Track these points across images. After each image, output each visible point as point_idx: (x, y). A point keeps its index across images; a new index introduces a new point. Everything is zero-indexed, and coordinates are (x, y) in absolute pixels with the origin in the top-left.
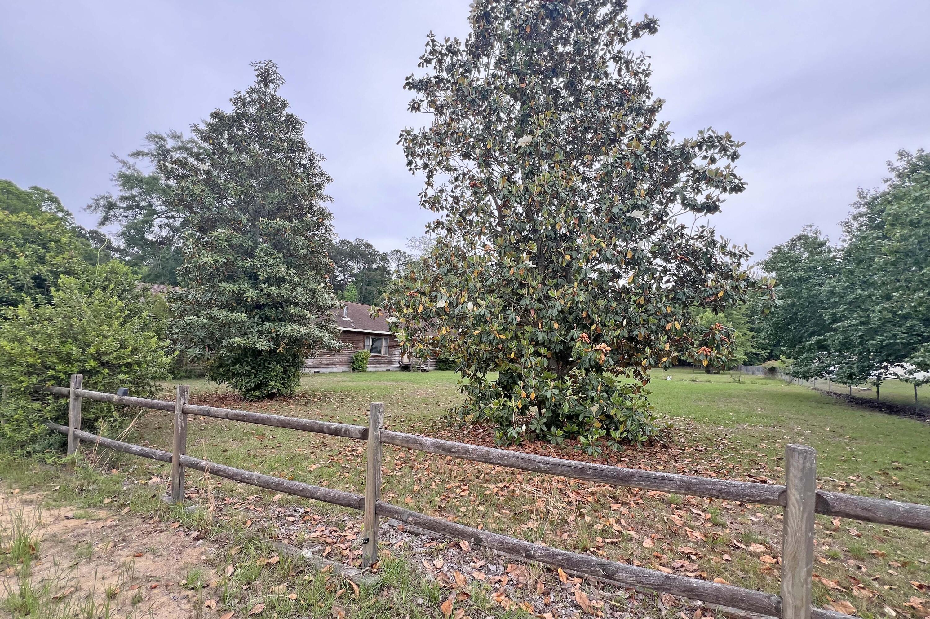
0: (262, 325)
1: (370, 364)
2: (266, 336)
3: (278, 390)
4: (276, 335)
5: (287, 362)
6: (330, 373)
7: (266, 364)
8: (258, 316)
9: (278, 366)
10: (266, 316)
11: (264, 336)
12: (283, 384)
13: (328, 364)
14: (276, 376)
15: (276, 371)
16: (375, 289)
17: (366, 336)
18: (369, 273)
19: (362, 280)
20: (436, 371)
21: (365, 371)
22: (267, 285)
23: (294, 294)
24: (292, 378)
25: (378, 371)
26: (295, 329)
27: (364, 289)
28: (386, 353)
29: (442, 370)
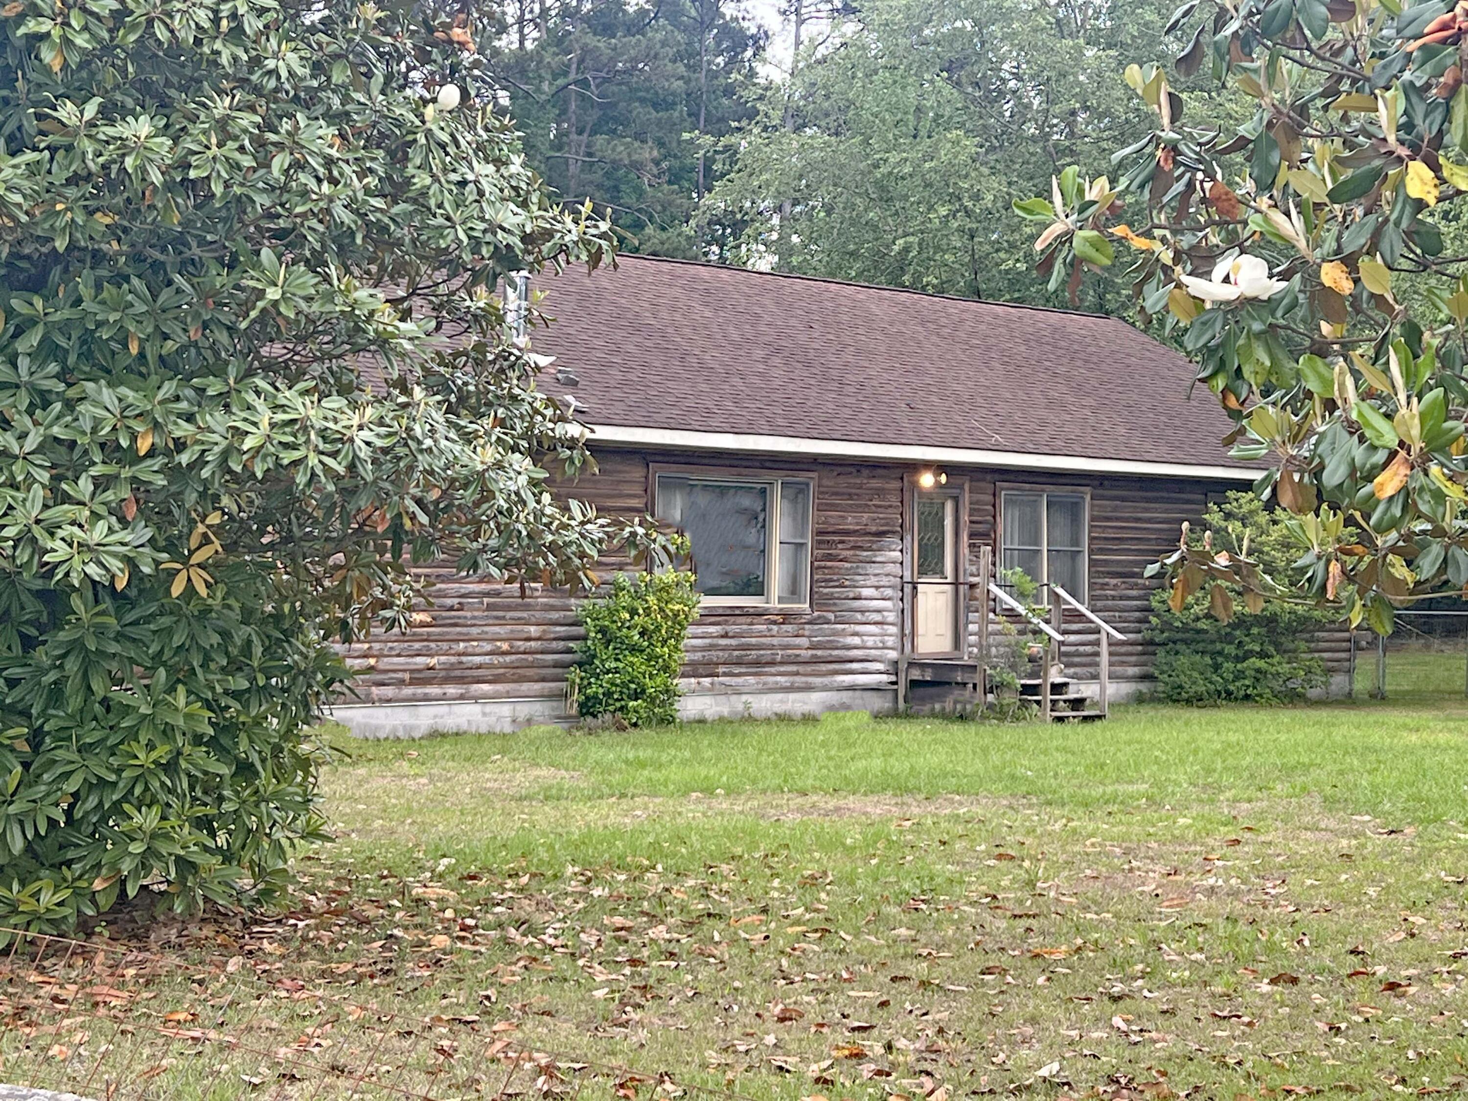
0: (70, 405)
1: (695, 670)
2: (101, 484)
3: (185, 865)
4: (173, 472)
5: (234, 667)
6: (436, 735)
7: (98, 686)
8: (34, 338)
9: (181, 697)
10: (88, 339)
11: (85, 485)
12: (205, 824)
13: (420, 678)
14: (170, 767)
15: (168, 732)
16: (648, 153)
17: (658, 471)
18: (601, 43)
19: (559, 97)
20: (1148, 712)
21: (667, 721)
22: (91, 110)
23: (280, 162)
24: (265, 780)
25: (749, 719)
26: (303, 426)
27: (574, 157)
28: (793, 591)
29: (1196, 701)
